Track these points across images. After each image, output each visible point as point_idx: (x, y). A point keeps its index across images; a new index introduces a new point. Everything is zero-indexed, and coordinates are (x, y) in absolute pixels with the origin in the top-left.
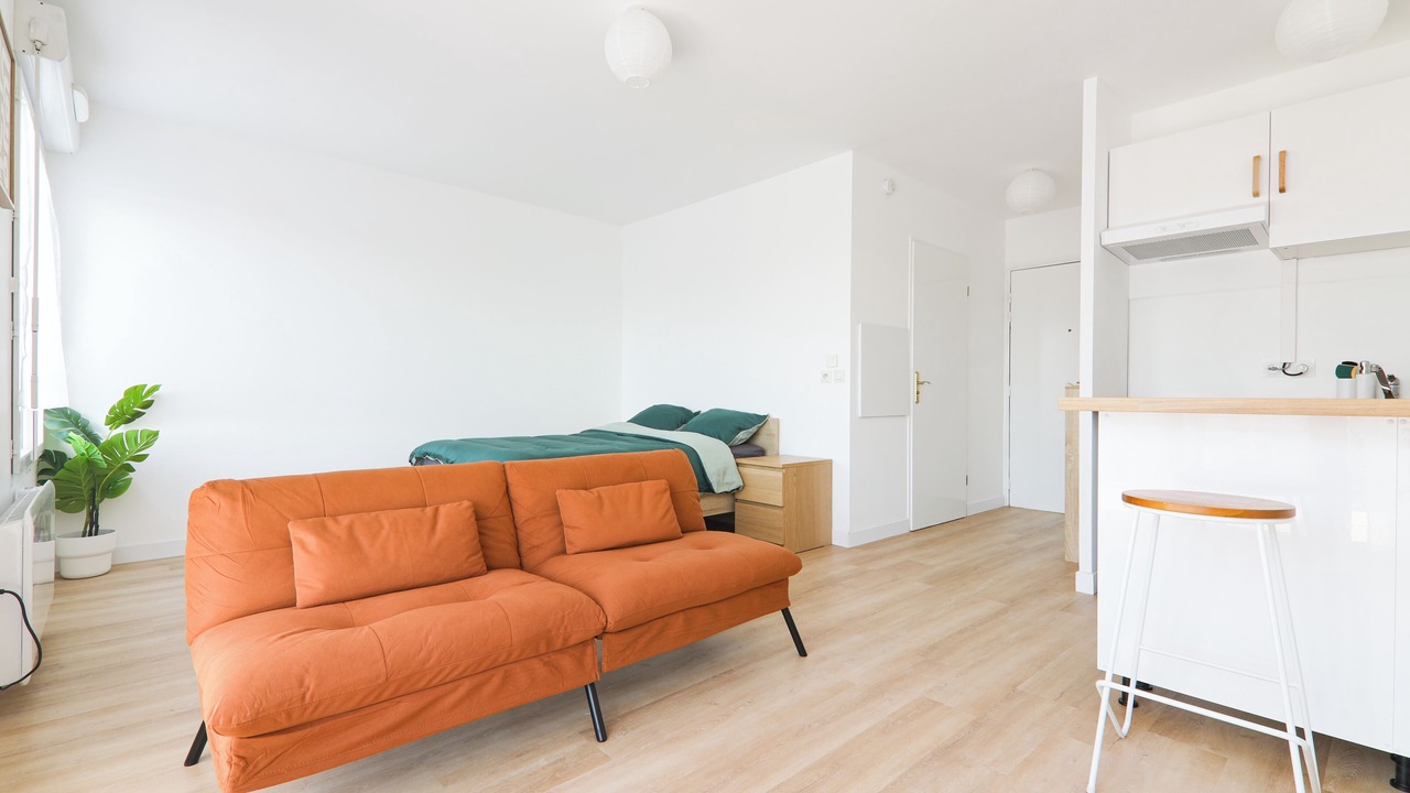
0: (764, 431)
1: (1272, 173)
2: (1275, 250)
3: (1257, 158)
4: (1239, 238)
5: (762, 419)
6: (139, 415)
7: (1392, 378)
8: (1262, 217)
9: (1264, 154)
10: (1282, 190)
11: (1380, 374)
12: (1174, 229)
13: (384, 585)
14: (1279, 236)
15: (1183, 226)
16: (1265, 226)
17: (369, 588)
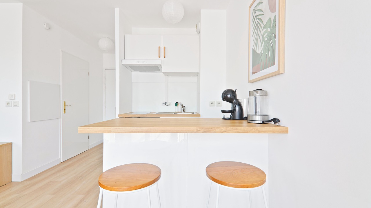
1: (162, 52)
2: (163, 73)
3: (159, 47)
4: (156, 68)
7: (184, 106)
8: (160, 63)
9: (161, 47)
10: (165, 57)
11: (182, 106)
12: (141, 63)
14: (164, 69)
15: (143, 62)
16: (161, 66)
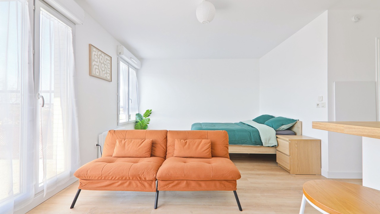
0: (296, 126)
5: (294, 121)
6: (149, 115)
13: (126, 156)
17: (124, 156)
